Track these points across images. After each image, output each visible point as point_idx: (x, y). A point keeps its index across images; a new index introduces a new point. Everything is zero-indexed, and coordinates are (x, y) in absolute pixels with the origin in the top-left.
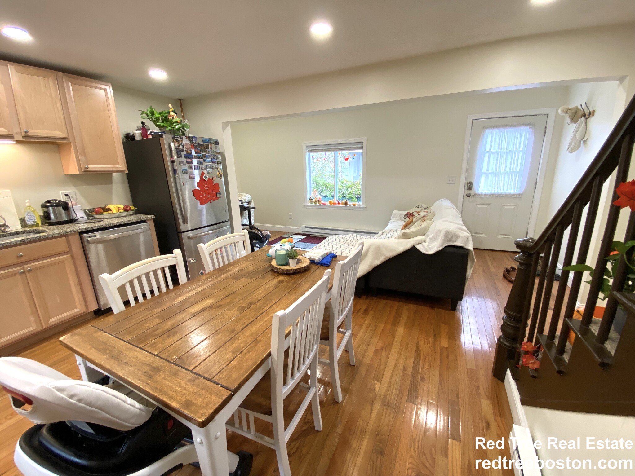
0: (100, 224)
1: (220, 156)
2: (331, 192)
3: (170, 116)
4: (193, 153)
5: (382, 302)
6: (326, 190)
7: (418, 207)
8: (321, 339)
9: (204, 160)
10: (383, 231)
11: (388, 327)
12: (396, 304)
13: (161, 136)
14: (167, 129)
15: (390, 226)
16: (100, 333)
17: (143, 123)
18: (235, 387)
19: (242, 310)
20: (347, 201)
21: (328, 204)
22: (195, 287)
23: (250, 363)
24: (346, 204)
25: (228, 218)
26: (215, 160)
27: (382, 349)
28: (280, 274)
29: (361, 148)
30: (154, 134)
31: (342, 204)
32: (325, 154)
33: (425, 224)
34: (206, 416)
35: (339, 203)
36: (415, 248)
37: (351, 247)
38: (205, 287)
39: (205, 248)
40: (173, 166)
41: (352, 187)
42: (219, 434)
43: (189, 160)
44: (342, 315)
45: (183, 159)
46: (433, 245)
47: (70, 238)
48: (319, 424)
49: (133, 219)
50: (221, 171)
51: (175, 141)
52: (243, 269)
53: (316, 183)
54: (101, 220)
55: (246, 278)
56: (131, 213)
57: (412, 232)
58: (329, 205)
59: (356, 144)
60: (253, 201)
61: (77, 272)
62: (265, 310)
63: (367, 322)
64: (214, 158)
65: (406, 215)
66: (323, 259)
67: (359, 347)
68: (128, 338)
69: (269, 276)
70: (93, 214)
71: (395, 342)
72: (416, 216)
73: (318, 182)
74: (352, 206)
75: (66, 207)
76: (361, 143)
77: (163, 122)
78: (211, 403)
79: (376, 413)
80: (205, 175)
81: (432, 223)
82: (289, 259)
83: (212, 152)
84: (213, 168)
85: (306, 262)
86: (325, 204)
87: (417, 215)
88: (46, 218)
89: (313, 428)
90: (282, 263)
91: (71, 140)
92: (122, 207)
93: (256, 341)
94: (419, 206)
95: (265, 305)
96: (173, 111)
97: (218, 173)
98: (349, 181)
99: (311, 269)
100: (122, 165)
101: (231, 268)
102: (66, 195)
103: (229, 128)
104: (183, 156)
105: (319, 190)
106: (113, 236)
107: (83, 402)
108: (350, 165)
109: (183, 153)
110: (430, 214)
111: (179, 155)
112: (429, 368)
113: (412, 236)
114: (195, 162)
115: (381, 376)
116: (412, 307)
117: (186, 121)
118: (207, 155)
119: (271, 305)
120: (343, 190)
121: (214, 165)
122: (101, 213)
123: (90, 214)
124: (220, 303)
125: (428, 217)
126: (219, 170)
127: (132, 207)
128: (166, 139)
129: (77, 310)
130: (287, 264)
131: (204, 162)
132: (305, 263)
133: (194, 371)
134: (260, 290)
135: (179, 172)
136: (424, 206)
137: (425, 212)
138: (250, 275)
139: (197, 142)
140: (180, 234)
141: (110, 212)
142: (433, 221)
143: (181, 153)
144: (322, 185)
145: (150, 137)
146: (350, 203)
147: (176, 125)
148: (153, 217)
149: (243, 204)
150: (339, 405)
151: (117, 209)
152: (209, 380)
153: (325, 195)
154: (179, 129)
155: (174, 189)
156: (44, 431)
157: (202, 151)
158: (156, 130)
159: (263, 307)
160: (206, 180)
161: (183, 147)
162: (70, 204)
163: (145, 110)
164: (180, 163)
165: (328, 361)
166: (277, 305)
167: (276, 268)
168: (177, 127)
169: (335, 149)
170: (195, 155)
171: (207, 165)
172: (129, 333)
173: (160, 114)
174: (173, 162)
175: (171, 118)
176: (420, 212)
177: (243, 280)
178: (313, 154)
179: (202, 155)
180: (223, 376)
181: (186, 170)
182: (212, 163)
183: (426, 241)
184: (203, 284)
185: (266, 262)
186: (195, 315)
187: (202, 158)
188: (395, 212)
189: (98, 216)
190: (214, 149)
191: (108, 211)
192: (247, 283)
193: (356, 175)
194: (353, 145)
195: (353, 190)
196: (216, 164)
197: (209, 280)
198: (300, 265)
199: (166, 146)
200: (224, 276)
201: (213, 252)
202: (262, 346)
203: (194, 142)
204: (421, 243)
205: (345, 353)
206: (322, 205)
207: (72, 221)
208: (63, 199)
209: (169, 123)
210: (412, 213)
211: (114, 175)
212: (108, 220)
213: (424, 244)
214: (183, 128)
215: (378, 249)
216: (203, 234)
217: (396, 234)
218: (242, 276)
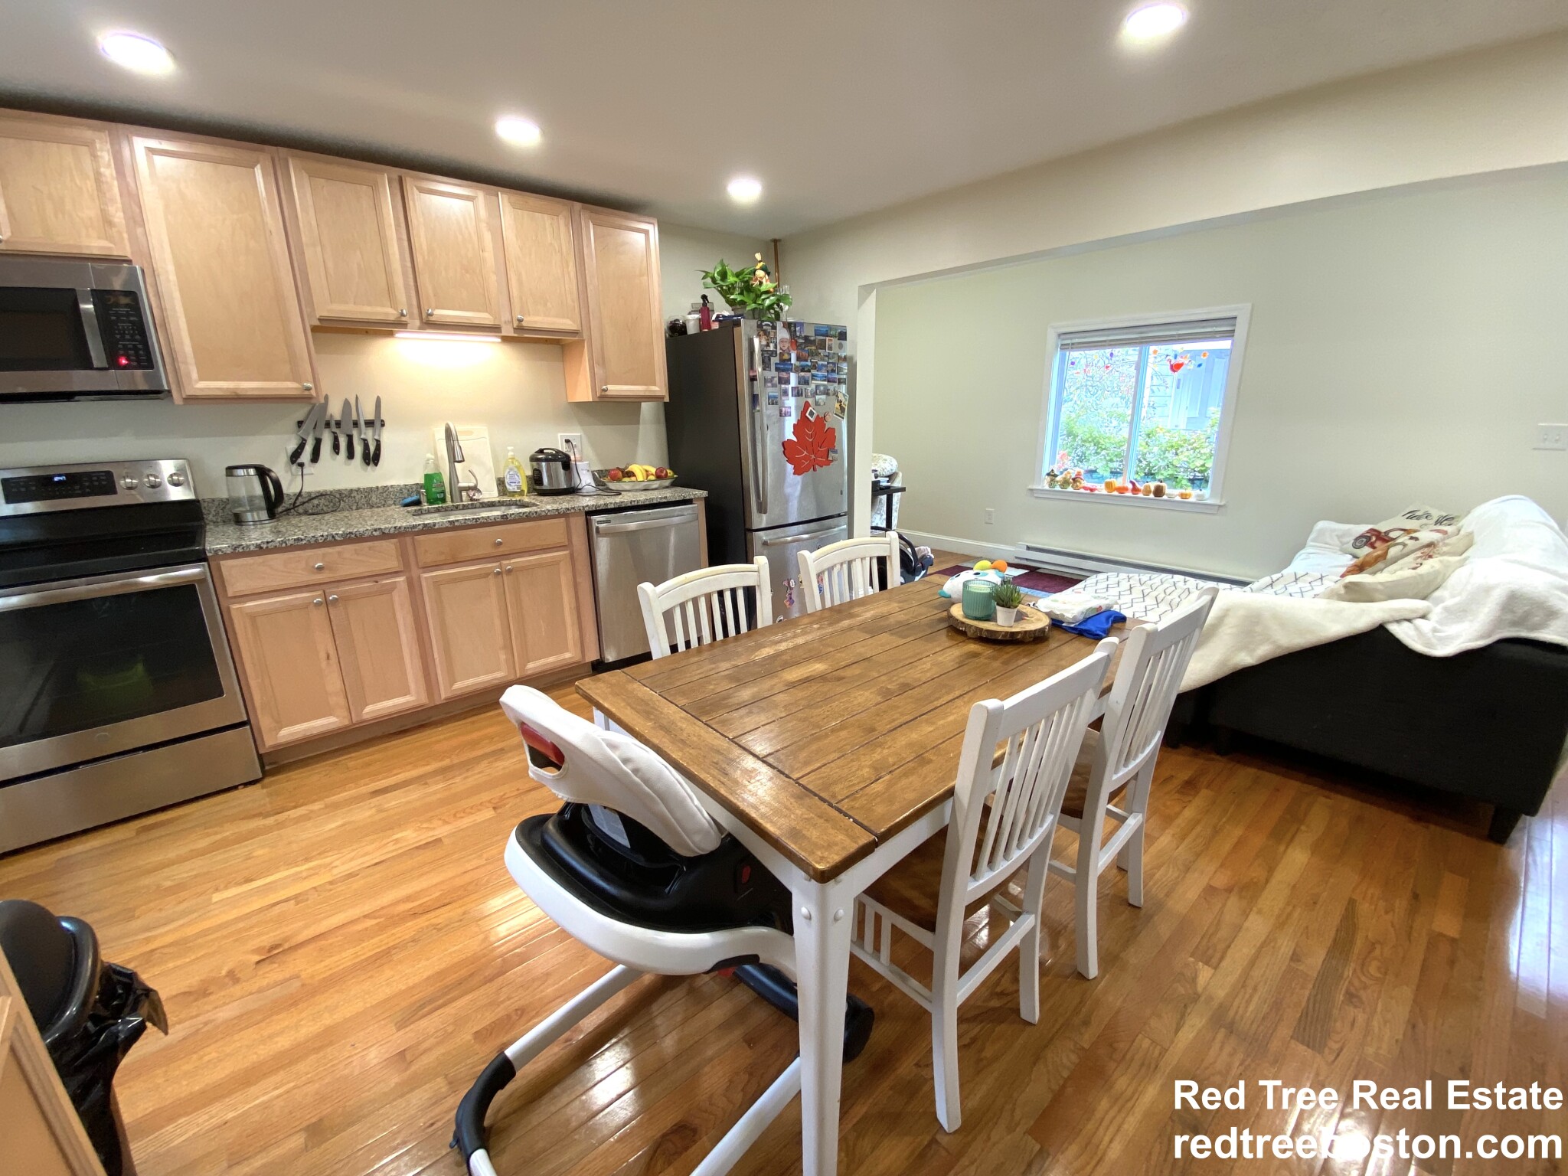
0: (618, 500)
1: (845, 366)
2: (1111, 461)
3: (756, 279)
4: (793, 360)
5: (1245, 774)
6: (1097, 453)
7: (1412, 516)
8: (1063, 811)
9: (813, 375)
10: (1275, 577)
11: (1258, 841)
12: (1292, 787)
13: (738, 324)
14: (748, 308)
15: (1298, 565)
16: (636, 685)
17: (704, 297)
18: (883, 830)
19: (887, 695)
20: (1163, 484)
21: (1101, 489)
22: (789, 635)
23: (910, 796)
24: (1159, 492)
25: (845, 509)
26: (835, 376)
27: (1229, 890)
28: (970, 638)
29: (1230, 334)
30: (722, 320)
31: (1147, 492)
32: (1112, 355)
33: (1429, 566)
34: (828, 862)
35: (1135, 490)
36: (1387, 631)
37: (1164, 607)
38: (809, 637)
39: (812, 560)
40: (752, 387)
41: (1181, 450)
42: (841, 912)
43: (784, 375)
44: (1126, 765)
45: (772, 373)
46: (1451, 630)
47: (573, 520)
48: (1032, 1007)
49: (670, 494)
50: (843, 400)
51: (761, 333)
52: (884, 617)
53: (1069, 435)
54: (618, 493)
55: (892, 634)
56: (667, 483)
57: (1380, 583)
58: (1104, 492)
59: (1213, 323)
60: (900, 474)
61: (576, 585)
62: (937, 704)
63: (1189, 813)
64: (833, 371)
65: (1362, 536)
66: (1086, 620)
67: (1159, 867)
68: (683, 702)
69: (943, 639)
70: (606, 480)
71: (1273, 882)
72: (1399, 541)
73: (1075, 431)
74: (1178, 498)
75: (567, 464)
76: (1231, 321)
77: (741, 293)
78: (836, 844)
79: (1191, 1036)
80: (810, 408)
81: (1462, 564)
82: (998, 608)
83: (831, 356)
84: (828, 394)
85: (1039, 620)
86: (1092, 490)
87: (1405, 539)
88: (536, 479)
89: (1017, 1011)
90: (978, 614)
91: (585, 335)
92: (653, 470)
93: (921, 760)
94: (1417, 514)
95: (937, 695)
96: (762, 269)
97: (837, 405)
98: (1172, 432)
99: (1051, 641)
100: (659, 387)
101: (857, 610)
102: (567, 441)
103: (872, 300)
104: (773, 367)
105: (1073, 455)
106: (632, 526)
107: (640, 774)
108: (1178, 387)
109: (775, 360)
110: (1453, 540)
111: (766, 365)
112: (1379, 975)
113: (1377, 596)
114: (793, 378)
115: (1218, 955)
116: (1347, 805)
117: (786, 289)
118: (820, 363)
119: (951, 697)
120: (1148, 456)
121: (832, 387)
122: (619, 480)
123: (602, 479)
124: (841, 673)
125: (1445, 549)
126: (841, 397)
127: (670, 473)
128: (747, 328)
129: (567, 655)
130: (990, 617)
131: (812, 379)
132: (1037, 622)
133: (801, 781)
134: (924, 664)
135: (763, 401)
136: (1436, 514)
137: (1438, 531)
138: (902, 629)
139: (803, 335)
140: (749, 534)
141: (633, 479)
142: (1466, 559)
143: (770, 360)
144: (1084, 441)
145: (715, 326)
146: (1171, 492)
147: (764, 300)
148: (704, 493)
149: (879, 479)
150: (1088, 983)
151: (645, 473)
152: (830, 805)
153: (1092, 467)
154: (771, 307)
155: (749, 437)
156: (550, 826)
157: (812, 354)
158: (728, 312)
159: (932, 699)
160: (812, 419)
161: (776, 347)
162: (572, 458)
163: (711, 270)
164: (766, 381)
165: (1072, 871)
166: (966, 699)
167: (963, 623)
168: (767, 302)
169: (1142, 338)
170: (798, 364)
171: (817, 387)
172: (684, 694)
173: (737, 275)
174: (753, 379)
175: (758, 282)
176: (1415, 531)
177: (884, 637)
178: (1075, 354)
179: (809, 364)
180: (857, 805)
181: (776, 397)
182: (828, 381)
183: (1430, 616)
184: (804, 633)
185: (936, 608)
186: (793, 685)
187: (809, 371)
188: (1321, 525)
189: (613, 486)
190: (835, 349)
191: (629, 477)
192: (895, 645)
193: (1197, 415)
194: (1203, 327)
195: (1181, 457)
196: (836, 385)
197: (815, 626)
198: (1024, 626)
199: (745, 344)
200: (845, 623)
201: (823, 572)
202: (934, 771)
203: (798, 334)
204: (1409, 620)
205: (1115, 871)
206: (1082, 491)
207: (572, 491)
208: (562, 447)
209: (753, 295)
210: (1387, 533)
211: (645, 406)
212: (630, 494)
213: (1419, 622)
214: (778, 305)
215: (1252, 624)
216: (789, 539)
217: (1319, 589)
218: (884, 630)
